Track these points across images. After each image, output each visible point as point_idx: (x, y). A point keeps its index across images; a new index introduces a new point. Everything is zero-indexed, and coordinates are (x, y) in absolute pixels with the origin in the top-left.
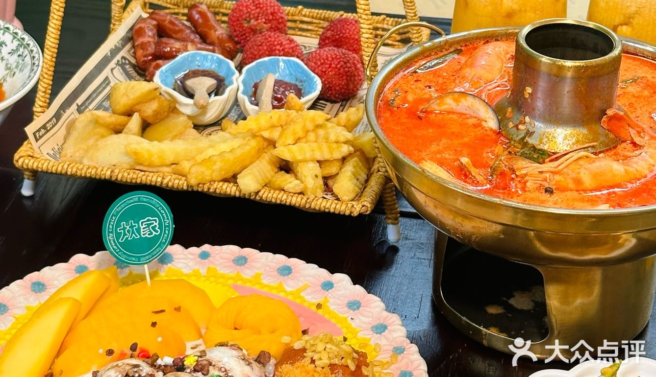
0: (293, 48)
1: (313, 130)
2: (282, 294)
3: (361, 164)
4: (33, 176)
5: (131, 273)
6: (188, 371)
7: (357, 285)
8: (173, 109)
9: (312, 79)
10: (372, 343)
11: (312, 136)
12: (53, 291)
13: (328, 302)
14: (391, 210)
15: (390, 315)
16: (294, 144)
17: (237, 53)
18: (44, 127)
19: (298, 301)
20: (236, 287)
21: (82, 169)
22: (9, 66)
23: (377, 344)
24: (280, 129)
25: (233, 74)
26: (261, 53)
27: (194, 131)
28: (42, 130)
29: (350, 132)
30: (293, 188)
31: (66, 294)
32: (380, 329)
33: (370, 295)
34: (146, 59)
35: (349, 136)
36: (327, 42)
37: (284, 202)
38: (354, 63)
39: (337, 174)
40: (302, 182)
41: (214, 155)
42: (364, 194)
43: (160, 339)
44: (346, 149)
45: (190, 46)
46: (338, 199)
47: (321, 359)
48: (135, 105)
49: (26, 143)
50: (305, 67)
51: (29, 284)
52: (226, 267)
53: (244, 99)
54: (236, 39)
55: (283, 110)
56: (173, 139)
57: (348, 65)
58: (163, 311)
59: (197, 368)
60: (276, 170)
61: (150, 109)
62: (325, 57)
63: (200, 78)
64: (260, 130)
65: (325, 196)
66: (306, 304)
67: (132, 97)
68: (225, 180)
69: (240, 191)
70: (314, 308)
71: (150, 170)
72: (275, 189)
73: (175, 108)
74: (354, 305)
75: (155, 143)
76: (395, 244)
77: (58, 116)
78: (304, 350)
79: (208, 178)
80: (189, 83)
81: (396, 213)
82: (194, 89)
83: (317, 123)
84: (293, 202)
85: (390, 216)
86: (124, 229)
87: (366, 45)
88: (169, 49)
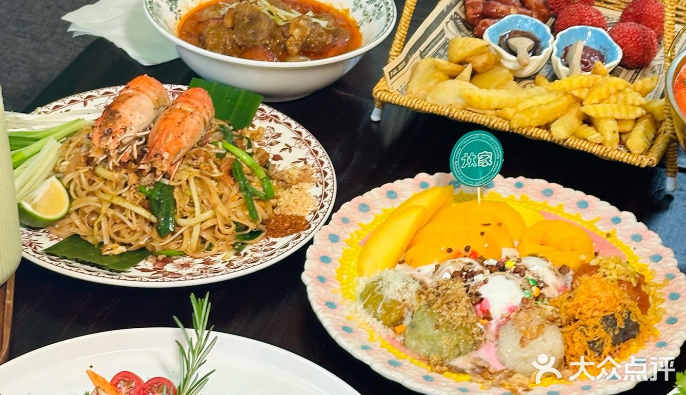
0: (599, 20)
1: (615, 94)
2: (579, 223)
3: (650, 125)
4: (381, 106)
5: (461, 192)
6: (509, 272)
7: (640, 223)
8: (497, 63)
9: (615, 48)
10: (649, 268)
11: (613, 98)
12: (404, 200)
13: (615, 233)
14: (672, 165)
15: (666, 249)
16: (598, 104)
17: (550, 17)
18: (397, 68)
19: (592, 229)
20: (543, 214)
21: (427, 106)
22: (366, 13)
23: (652, 270)
24: (587, 90)
25: (549, 38)
26: (572, 21)
27: (514, 83)
28: (395, 70)
29: (643, 97)
30: (595, 139)
31: (416, 203)
32: (657, 258)
33: (651, 231)
34: (474, 16)
35: (643, 101)
36: (629, 17)
37: (586, 150)
38: (651, 38)
39: (630, 131)
40: (602, 135)
41: (533, 106)
42: (651, 150)
43: (486, 245)
44: (639, 112)
45: (513, 10)
46: (629, 152)
47: (611, 275)
48: (468, 57)
49: (382, 79)
50: (609, 38)
51: (385, 192)
52: (536, 196)
53: (557, 61)
54: (551, 6)
55: (590, 73)
56: (497, 87)
57: (646, 39)
58: (489, 224)
59: (516, 270)
60: (581, 123)
61: (481, 61)
62: (627, 31)
63: (521, 38)
64: (572, 89)
65: (619, 148)
66: (598, 233)
67: (468, 50)
68: (539, 127)
69: (552, 137)
70: (604, 236)
71: (478, 111)
72: (580, 139)
73: (500, 62)
74: (637, 238)
75: (484, 90)
76: (671, 194)
77: (406, 59)
78: (598, 267)
79: (527, 124)
80: (512, 41)
81: (676, 168)
82: (517, 48)
83: (619, 88)
84: (594, 151)
85: (670, 170)
86: (466, 158)
87: (668, 30)
88: (495, 10)
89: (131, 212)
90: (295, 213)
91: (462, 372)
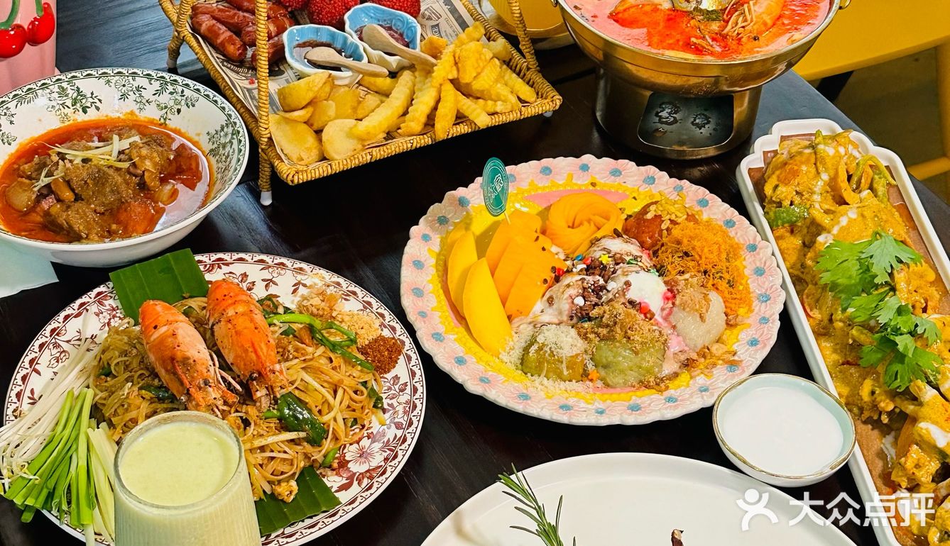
2: (560, 188)
19: (578, 188)
25: (345, 37)
46: (529, 103)
50: (384, 8)
58: (538, 237)
59: (618, 261)
82: (336, 62)
89: (276, 443)
90: (370, 338)
91: (676, 375)
